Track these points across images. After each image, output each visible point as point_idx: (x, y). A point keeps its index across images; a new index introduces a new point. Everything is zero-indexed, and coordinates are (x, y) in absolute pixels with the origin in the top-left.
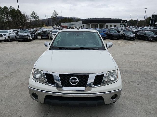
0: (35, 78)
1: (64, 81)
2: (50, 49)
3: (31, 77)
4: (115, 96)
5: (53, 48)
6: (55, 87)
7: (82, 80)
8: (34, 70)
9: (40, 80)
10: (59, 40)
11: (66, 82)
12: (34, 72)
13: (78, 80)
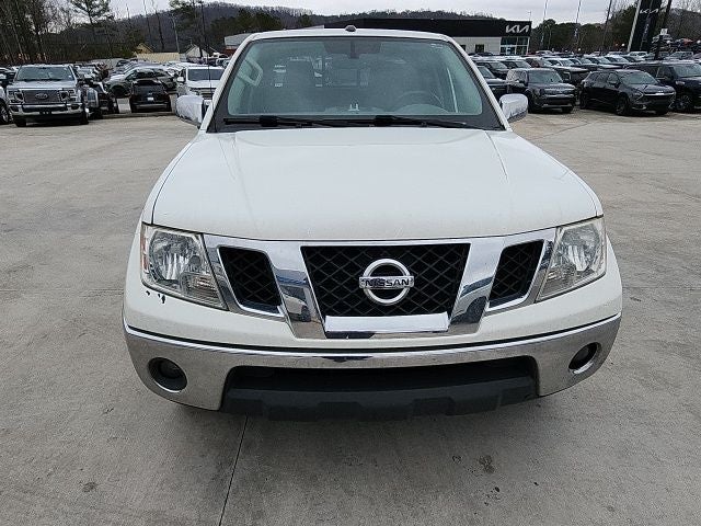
0: (161, 280)
1: (330, 284)
2: (212, 128)
3: (135, 273)
4: (589, 350)
5: (227, 122)
6: (282, 320)
7: (431, 274)
8: (150, 232)
9: (188, 287)
10: (255, 83)
11: (341, 292)
12: (147, 244)
13: (408, 277)
